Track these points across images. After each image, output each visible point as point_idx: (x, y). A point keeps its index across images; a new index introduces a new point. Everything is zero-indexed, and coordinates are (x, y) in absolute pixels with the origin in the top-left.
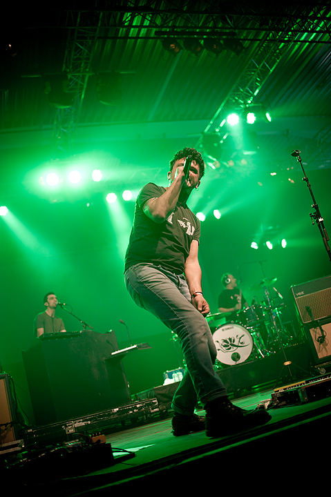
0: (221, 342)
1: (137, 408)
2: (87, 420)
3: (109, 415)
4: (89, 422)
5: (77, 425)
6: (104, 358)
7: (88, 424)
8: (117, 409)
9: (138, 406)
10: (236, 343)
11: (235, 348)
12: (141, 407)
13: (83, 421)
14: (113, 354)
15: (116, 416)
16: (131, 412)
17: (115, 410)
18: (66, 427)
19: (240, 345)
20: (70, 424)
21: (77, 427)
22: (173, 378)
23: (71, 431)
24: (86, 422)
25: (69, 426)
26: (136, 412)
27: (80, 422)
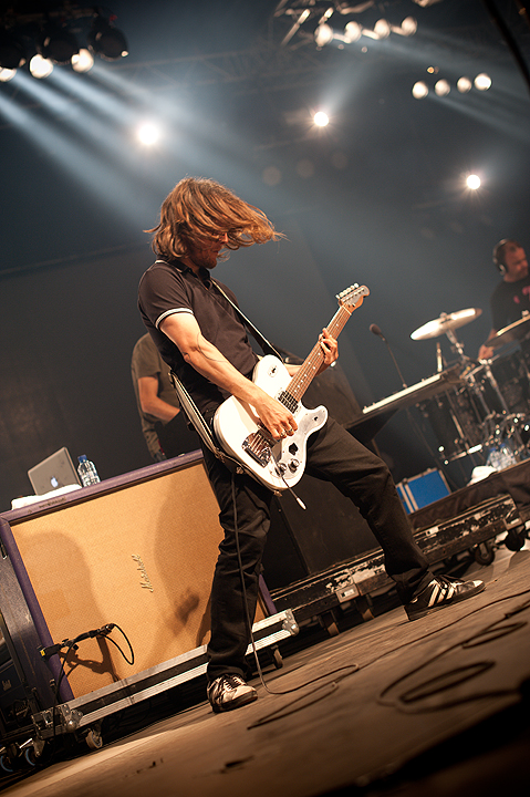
1: (475, 523)
2: (378, 564)
3: (423, 545)
5: (360, 577)
7: (382, 574)
8: (436, 529)
9: (477, 517)
12: (483, 521)
13: (369, 567)
14: (364, 412)
15: (437, 546)
16: (466, 533)
17: (432, 531)
18: (335, 584)
20: (343, 577)
21: (360, 584)
22: (494, 464)
23: (350, 593)
24: (376, 568)
25: (342, 581)
26: (477, 532)
27: (362, 569)
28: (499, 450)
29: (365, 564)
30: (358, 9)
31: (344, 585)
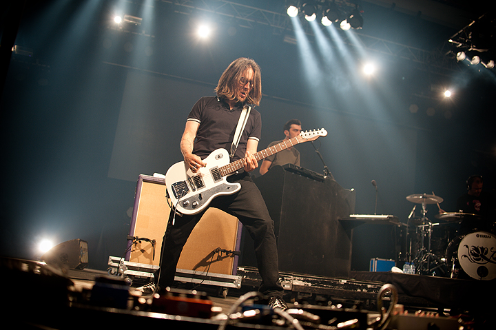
0: (471, 248)
1: (366, 288)
2: (308, 281)
3: (335, 284)
4: (310, 284)
5: (296, 283)
6: (338, 218)
7: (308, 287)
8: (345, 281)
9: (369, 286)
10: (488, 256)
11: (485, 261)
12: (371, 289)
13: (303, 281)
14: (351, 216)
15: (341, 289)
16: (359, 290)
17: (343, 281)
18: (283, 280)
19: (492, 259)
20: (288, 279)
21: (295, 285)
22: (404, 269)
23: (287, 287)
24: (306, 283)
25: (287, 280)
26: (364, 293)
27: (299, 280)
28: (410, 265)
29: (302, 279)
30: (480, 51)
31: (287, 282)
